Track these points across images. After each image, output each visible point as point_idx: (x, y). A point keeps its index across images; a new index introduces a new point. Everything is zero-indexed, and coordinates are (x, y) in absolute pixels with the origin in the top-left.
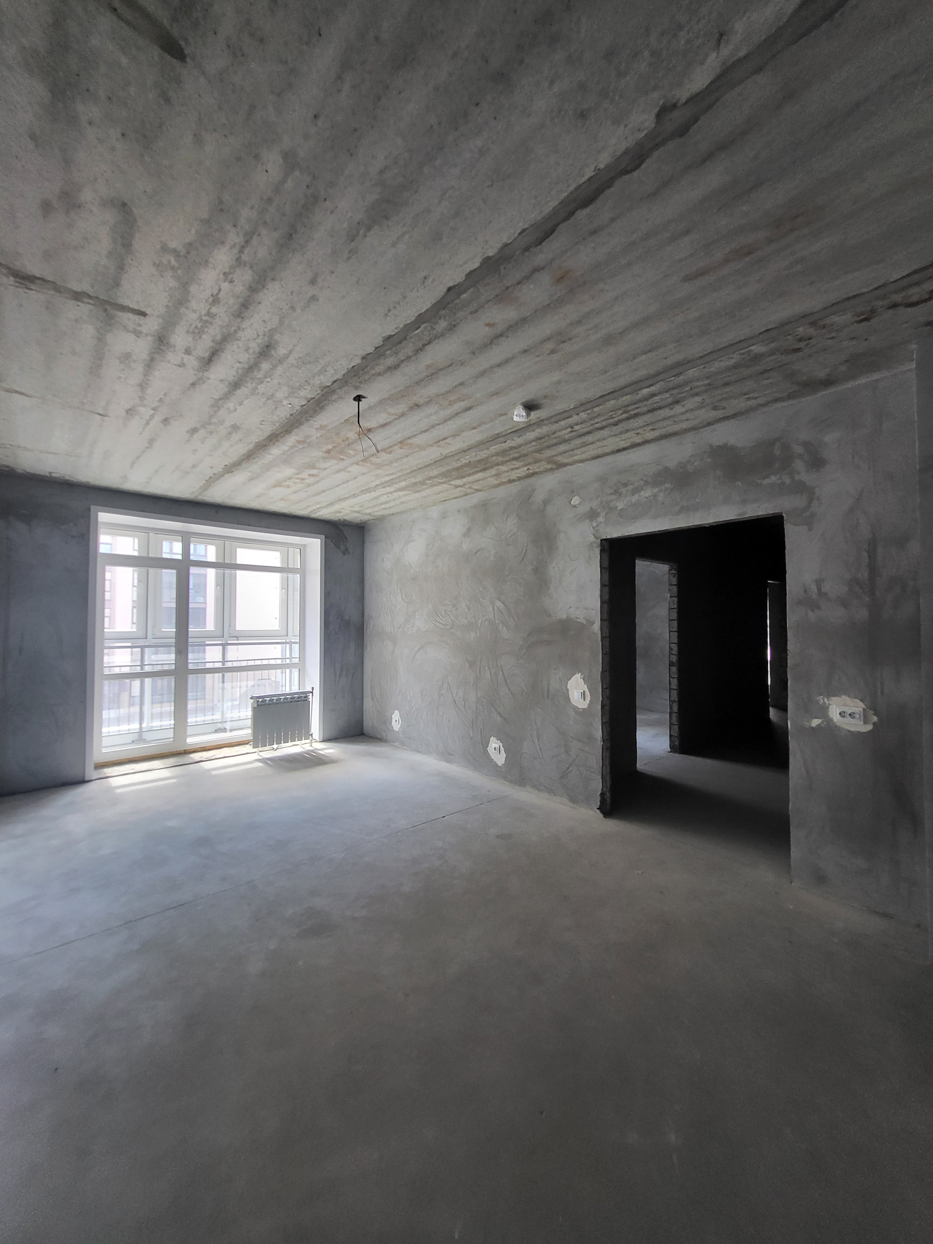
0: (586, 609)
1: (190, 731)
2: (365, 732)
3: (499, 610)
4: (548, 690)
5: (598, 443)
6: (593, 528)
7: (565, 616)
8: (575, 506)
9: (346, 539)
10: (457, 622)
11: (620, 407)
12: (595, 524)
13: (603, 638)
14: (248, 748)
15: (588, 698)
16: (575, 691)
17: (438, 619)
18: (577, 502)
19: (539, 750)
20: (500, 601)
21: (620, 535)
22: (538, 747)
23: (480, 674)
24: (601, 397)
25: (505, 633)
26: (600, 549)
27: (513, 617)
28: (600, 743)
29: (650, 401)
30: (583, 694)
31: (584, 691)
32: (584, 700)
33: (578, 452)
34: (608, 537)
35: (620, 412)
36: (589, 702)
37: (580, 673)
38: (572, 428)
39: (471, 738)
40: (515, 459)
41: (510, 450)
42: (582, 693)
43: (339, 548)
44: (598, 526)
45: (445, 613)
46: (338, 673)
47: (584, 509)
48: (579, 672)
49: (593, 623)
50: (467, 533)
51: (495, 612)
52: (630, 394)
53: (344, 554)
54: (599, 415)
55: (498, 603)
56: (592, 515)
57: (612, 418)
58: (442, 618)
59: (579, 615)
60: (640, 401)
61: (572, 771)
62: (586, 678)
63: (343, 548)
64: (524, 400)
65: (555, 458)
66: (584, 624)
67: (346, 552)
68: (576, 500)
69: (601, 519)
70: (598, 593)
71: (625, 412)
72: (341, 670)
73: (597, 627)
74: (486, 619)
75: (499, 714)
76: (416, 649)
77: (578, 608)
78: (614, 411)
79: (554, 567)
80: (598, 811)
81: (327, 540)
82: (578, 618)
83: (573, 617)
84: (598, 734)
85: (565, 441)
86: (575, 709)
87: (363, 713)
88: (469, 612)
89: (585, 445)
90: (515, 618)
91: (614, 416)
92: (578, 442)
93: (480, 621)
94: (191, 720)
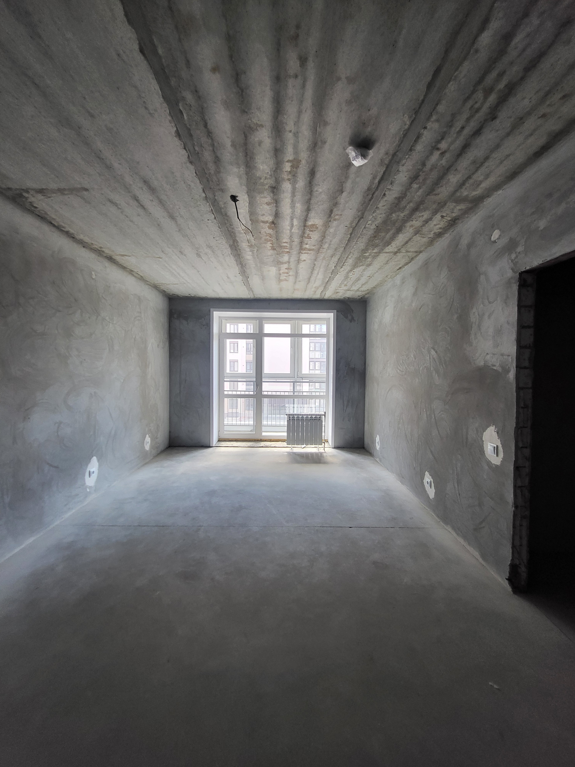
0: (502, 355)
1: (264, 429)
2: (365, 446)
3: (434, 358)
4: (467, 438)
5: (493, 154)
6: (512, 261)
7: (482, 363)
8: (495, 242)
9: (353, 311)
10: (408, 369)
11: (472, 89)
12: (513, 256)
13: (519, 389)
14: (285, 444)
15: (501, 455)
16: (489, 444)
17: (399, 367)
18: (497, 237)
19: (458, 495)
20: (434, 350)
21: (541, 262)
22: (457, 492)
23: (420, 414)
24: (430, 86)
25: (437, 380)
26: (518, 284)
27: (443, 366)
28: (510, 509)
29: (513, 52)
30: (496, 449)
31: (497, 446)
32: (497, 456)
33: (479, 176)
34: (528, 268)
35: (480, 95)
36: (501, 460)
37: (494, 427)
38: (438, 149)
39: (414, 468)
40: (415, 210)
41: (399, 202)
42: (494, 447)
43: (347, 317)
44: (517, 257)
45: (402, 362)
46: (346, 403)
47: (504, 241)
48: (493, 425)
49: (508, 371)
50: (415, 294)
51: (431, 360)
52: (465, 58)
53: (351, 322)
54: (453, 116)
55: (433, 352)
56: (511, 246)
57: (478, 110)
58: (401, 366)
59: (495, 362)
60: (493, 62)
61: (484, 527)
62: (500, 432)
63: (350, 317)
64: (347, 139)
65: (458, 194)
66: (499, 372)
67: (351, 321)
68: (496, 235)
69: (520, 249)
70: (514, 336)
71: (488, 92)
72: (348, 401)
73: (512, 375)
74: (425, 367)
75: (431, 452)
76: (387, 390)
77: (494, 354)
78: (468, 98)
79: (474, 313)
80: (507, 582)
81: (338, 313)
82: (495, 366)
83: (490, 364)
84: (510, 497)
85: (447, 170)
86: (489, 463)
87: (364, 433)
88: (415, 360)
89: (478, 165)
90: (444, 365)
91: (477, 106)
92: (464, 163)
93: (421, 368)
94: (264, 422)
